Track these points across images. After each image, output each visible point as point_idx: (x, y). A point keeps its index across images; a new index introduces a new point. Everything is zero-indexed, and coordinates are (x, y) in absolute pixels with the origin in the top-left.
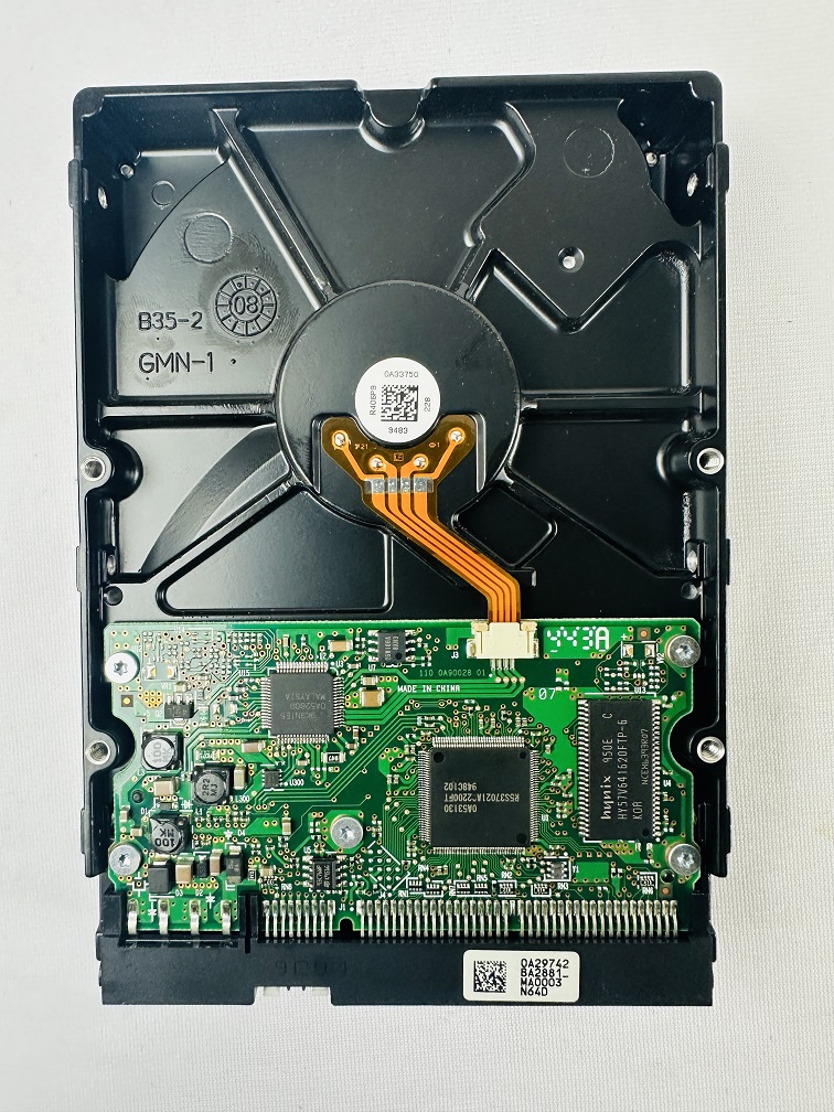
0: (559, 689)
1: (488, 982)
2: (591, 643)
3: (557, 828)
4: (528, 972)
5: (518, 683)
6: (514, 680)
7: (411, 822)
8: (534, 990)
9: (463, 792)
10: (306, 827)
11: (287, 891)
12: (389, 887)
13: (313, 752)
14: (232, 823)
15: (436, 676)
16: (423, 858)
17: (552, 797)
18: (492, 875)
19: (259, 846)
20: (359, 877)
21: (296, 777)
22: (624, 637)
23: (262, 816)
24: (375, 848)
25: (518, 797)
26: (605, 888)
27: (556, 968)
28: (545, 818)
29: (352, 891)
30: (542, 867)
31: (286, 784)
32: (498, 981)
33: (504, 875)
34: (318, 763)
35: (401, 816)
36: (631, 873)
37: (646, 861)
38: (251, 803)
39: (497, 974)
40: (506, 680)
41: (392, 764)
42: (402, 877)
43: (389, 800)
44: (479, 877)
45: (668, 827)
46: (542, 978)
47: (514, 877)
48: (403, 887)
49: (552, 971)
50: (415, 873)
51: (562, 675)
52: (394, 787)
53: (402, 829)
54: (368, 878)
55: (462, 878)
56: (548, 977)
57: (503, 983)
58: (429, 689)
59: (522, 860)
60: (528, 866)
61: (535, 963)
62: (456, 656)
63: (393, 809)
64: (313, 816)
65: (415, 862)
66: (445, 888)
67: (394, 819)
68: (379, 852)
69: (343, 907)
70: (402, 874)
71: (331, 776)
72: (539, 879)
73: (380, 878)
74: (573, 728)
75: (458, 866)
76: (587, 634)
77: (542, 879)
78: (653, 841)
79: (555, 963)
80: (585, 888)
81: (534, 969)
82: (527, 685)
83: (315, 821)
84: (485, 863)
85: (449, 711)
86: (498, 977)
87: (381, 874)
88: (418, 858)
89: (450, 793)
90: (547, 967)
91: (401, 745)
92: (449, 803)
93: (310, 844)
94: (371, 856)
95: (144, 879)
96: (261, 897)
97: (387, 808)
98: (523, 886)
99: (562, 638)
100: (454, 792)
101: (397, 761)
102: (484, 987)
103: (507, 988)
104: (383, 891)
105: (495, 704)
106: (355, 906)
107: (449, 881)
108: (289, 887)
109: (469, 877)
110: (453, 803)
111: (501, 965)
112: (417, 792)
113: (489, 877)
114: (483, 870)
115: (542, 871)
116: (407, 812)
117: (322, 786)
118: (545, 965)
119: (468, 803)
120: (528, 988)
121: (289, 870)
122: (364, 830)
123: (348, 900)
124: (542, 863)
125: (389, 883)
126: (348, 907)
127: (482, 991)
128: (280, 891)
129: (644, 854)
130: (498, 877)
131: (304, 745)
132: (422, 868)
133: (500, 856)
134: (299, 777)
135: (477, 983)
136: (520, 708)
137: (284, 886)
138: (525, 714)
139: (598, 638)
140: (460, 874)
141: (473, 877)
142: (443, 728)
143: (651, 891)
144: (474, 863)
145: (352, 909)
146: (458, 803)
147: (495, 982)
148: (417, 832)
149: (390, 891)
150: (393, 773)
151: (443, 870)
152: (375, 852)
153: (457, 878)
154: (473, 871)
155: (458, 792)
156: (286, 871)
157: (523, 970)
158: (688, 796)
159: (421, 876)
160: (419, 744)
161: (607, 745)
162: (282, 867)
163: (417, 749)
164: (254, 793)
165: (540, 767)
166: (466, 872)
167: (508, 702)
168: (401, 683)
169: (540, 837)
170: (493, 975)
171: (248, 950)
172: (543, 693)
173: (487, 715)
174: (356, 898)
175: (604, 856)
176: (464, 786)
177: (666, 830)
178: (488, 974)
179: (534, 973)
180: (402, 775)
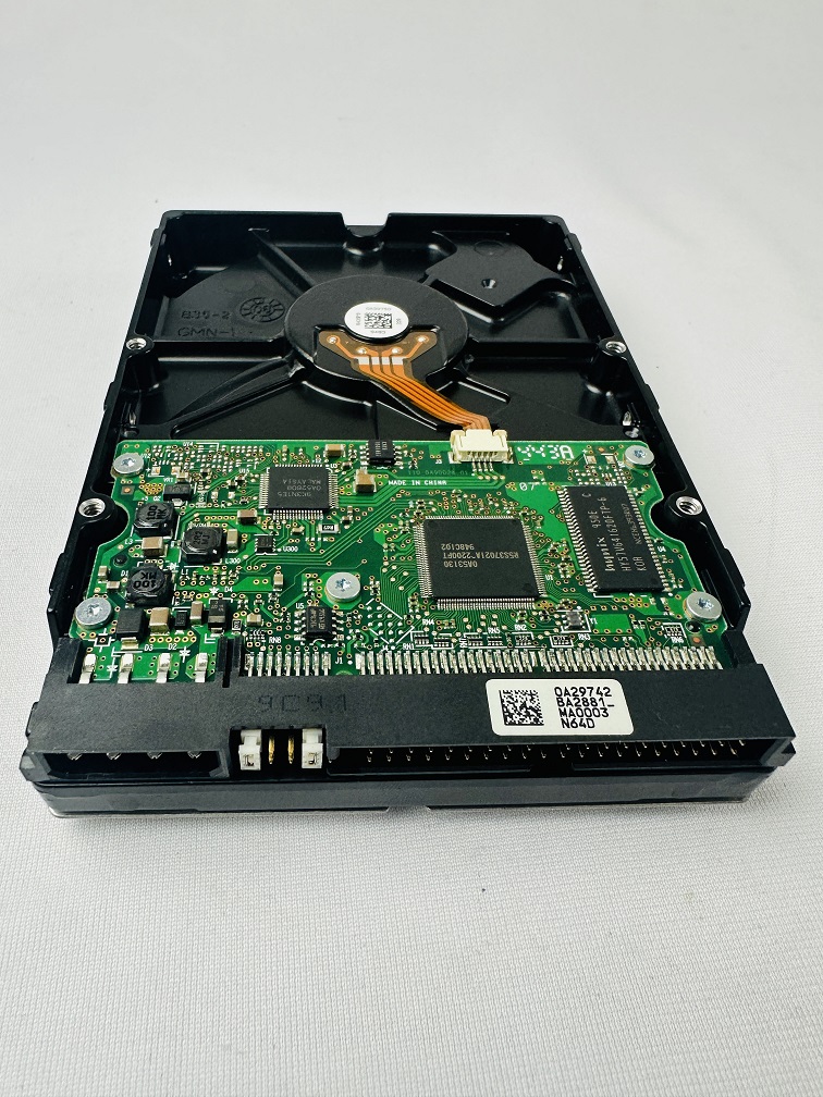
0: (537, 483)
1: (519, 714)
2: (558, 455)
3: (563, 585)
4: (565, 701)
5: (499, 480)
6: (495, 478)
7: (409, 582)
8: (578, 720)
9: (460, 551)
10: (299, 584)
11: (275, 644)
12: (391, 640)
13: (308, 526)
14: (219, 580)
15: (423, 474)
16: (427, 614)
17: (552, 560)
18: (504, 628)
19: (246, 601)
20: (358, 631)
21: (290, 545)
22: (585, 451)
23: (253, 575)
24: (375, 605)
25: (517, 554)
26: (630, 638)
27: (598, 697)
28: (549, 577)
29: (349, 644)
30: (557, 619)
31: (279, 550)
32: (532, 713)
33: (517, 627)
34: (313, 534)
35: (399, 576)
36: (653, 623)
37: (665, 614)
38: (242, 564)
39: (529, 704)
40: (488, 478)
41: (387, 536)
42: (405, 630)
43: (386, 564)
44: (491, 630)
45: (677, 584)
46: (583, 708)
47: (529, 629)
48: (407, 639)
49: (593, 700)
50: (419, 626)
51: (535, 474)
52: (390, 554)
53: (401, 588)
54: (368, 632)
55: (472, 631)
56: (591, 707)
57: (539, 715)
58: (418, 483)
59: (534, 613)
60: (542, 618)
61: (571, 692)
62: (440, 462)
63: (391, 572)
64: (307, 576)
65: (418, 617)
66: (454, 640)
67: (393, 580)
68: (379, 608)
69: (340, 660)
70: (406, 628)
71: (324, 545)
72: (556, 630)
73: (381, 632)
74: (558, 509)
75: (466, 620)
76: (552, 449)
77: (560, 630)
78: (666, 595)
79: (595, 691)
80: (610, 638)
81: (571, 698)
82: (507, 481)
83: (309, 580)
84: (495, 617)
85: (438, 498)
86: (531, 708)
87: (381, 628)
88: (421, 613)
89: (448, 552)
90: (587, 696)
91: (396, 522)
92: (448, 560)
93: (304, 600)
94: (370, 612)
95: (109, 636)
96: (245, 651)
97: (385, 570)
98: (540, 637)
99: (531, 451)
100: (451, 551)
101: (391, 534)
102: (517, 718)
103: (545, 719)
104: (385, 644)
105: (481, 493)
106: (353, 660)
107: (458, 634)
108: (278, 640)
109: (479, 630)
110: (453, 560)
111: (531, 695)
112: (414, 557)
113: (501, 629)
114: (494, 623)
115: (558, 623)
116: (405, 574)
117: (318, 551)
118: (584, 693)
119: (467, 559)
120: (570, 720)
121: (279, 624)
122: (362, 588)
123: (345, 653)
124: (556, 616)
125: (392, 636)
126: (345, 660)
127: (514, 724)
128: (267, 644)
129: (660, 606)
130: (511, 628)
131: (300, 521)
132: (425, 622)
133: (510, 611)
134: (294, 545)
135: (507, 715)
136: (505, 495)
137: (272, 640)
138: (509, 499)
139: (563, 453)
140: (469, 627)
141: (484, 629)
142: (434, 510)
143: (681, 640)
144: (483, 617)
145: (350, 662)
146: (458, 560)
147: (528, 715)
148: (418, 590)
149: (393, 644)
150: (387, 542)
151: (450, 624)
152: (374, 609)
153: (467, 631)
154: (483, 624)
155: (456, 552)
156: (275, 625)
157: (560, 700)
158: (686, 558)
159: (427, 630)
160: (412, 521)
161: (593, 515)
162: (272, 621)
163: (411, 525)
164: (245, 557)
165: (534, 537)
166: (476, 626)
167: (493, 492)
168: (391, 478)
169: (548, 593)
170: (524, 705)
171: (226, 684)
172: (523, 486)
173: (474, 501)
174: (355, 651)
175: (620, 609)
176: (461, 547)
177: (675, 586)
178: (518, 705)
179: (574, 702)
180: (399, 544)
